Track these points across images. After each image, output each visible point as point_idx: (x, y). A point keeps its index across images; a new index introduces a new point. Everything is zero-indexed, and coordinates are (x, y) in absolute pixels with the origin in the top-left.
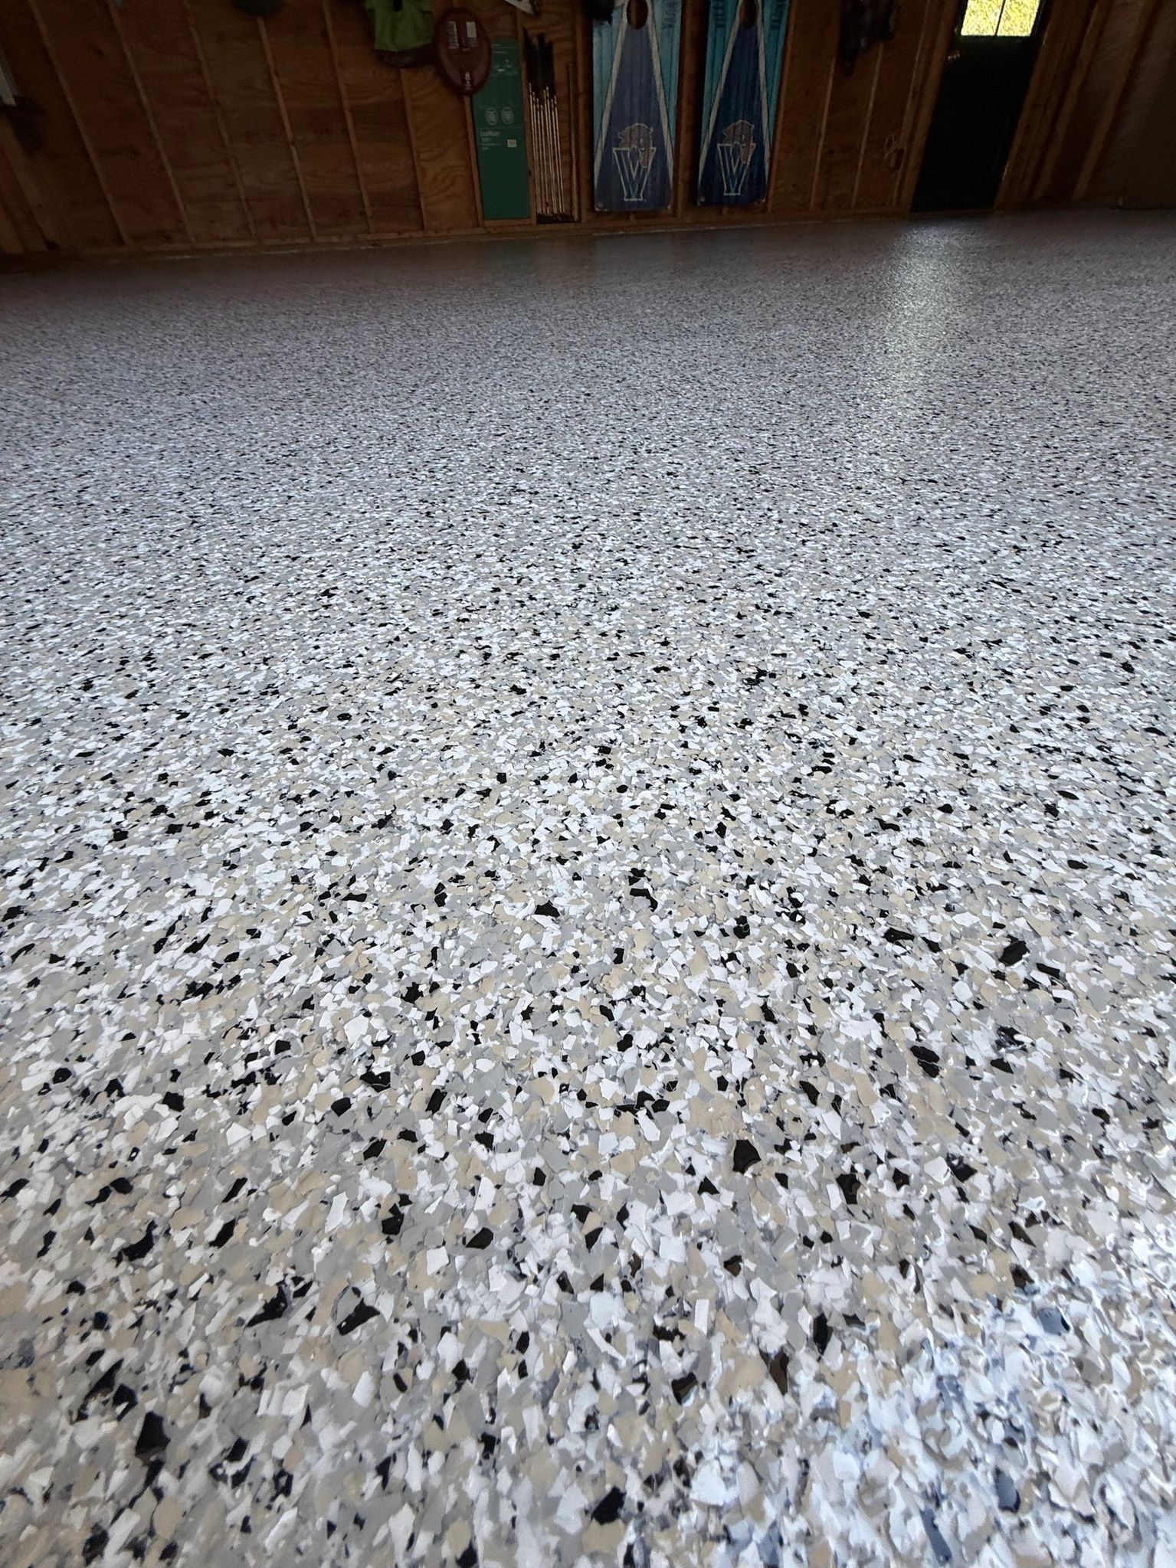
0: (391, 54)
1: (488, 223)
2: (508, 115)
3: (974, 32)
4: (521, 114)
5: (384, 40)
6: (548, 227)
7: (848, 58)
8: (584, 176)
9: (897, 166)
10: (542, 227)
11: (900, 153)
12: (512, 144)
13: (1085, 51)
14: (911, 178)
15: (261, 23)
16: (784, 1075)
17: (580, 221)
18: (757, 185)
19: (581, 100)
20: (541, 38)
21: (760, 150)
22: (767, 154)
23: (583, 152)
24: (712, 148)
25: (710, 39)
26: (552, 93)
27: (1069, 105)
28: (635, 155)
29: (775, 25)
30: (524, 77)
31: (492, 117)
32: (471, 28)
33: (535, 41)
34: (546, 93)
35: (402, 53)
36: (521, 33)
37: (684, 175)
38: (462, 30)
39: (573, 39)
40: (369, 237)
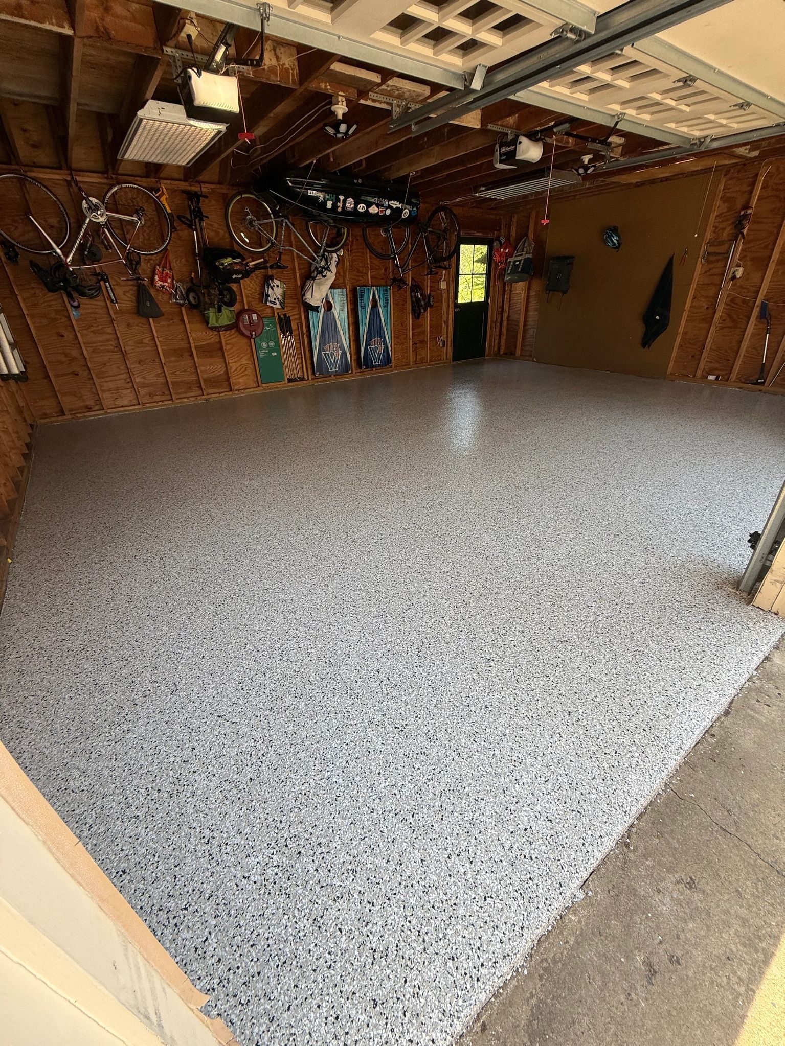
0: (216, 327)
1: (264, 385)
2: (272, 344)
3: (463, 301)
4: (277, 343)
5: (213, 321)
6: (293, 383)
7: (417, 314)
8: (309, 362)
9: (444, 346)
10: (290, 384)
11: (444, 342)
12: (274, 354)
13: (506, 307)
14: (450, 350)
15: (151, 320)
16: (603, 772)
17: (308, 379)
18: (387, 361)
19: (305, 336)
20: (285, 315)
21: (386, 347)
22: (390, 348)
23: (307, 353)
24: (366, 349)
25: (360, 313)
26: (291, 334)
27: (505, 323)
28: (332, 354)
29: (385, 307)
30: (279, 329)
31: (264, 345)
32: (255, 317)
33: (282, 316)
34: (288, 334)
35: (221, 327)
36: (276, 315)
37: (354, 357)
38: (250, 318)
39: (300, 314)
40: (203, 397)
